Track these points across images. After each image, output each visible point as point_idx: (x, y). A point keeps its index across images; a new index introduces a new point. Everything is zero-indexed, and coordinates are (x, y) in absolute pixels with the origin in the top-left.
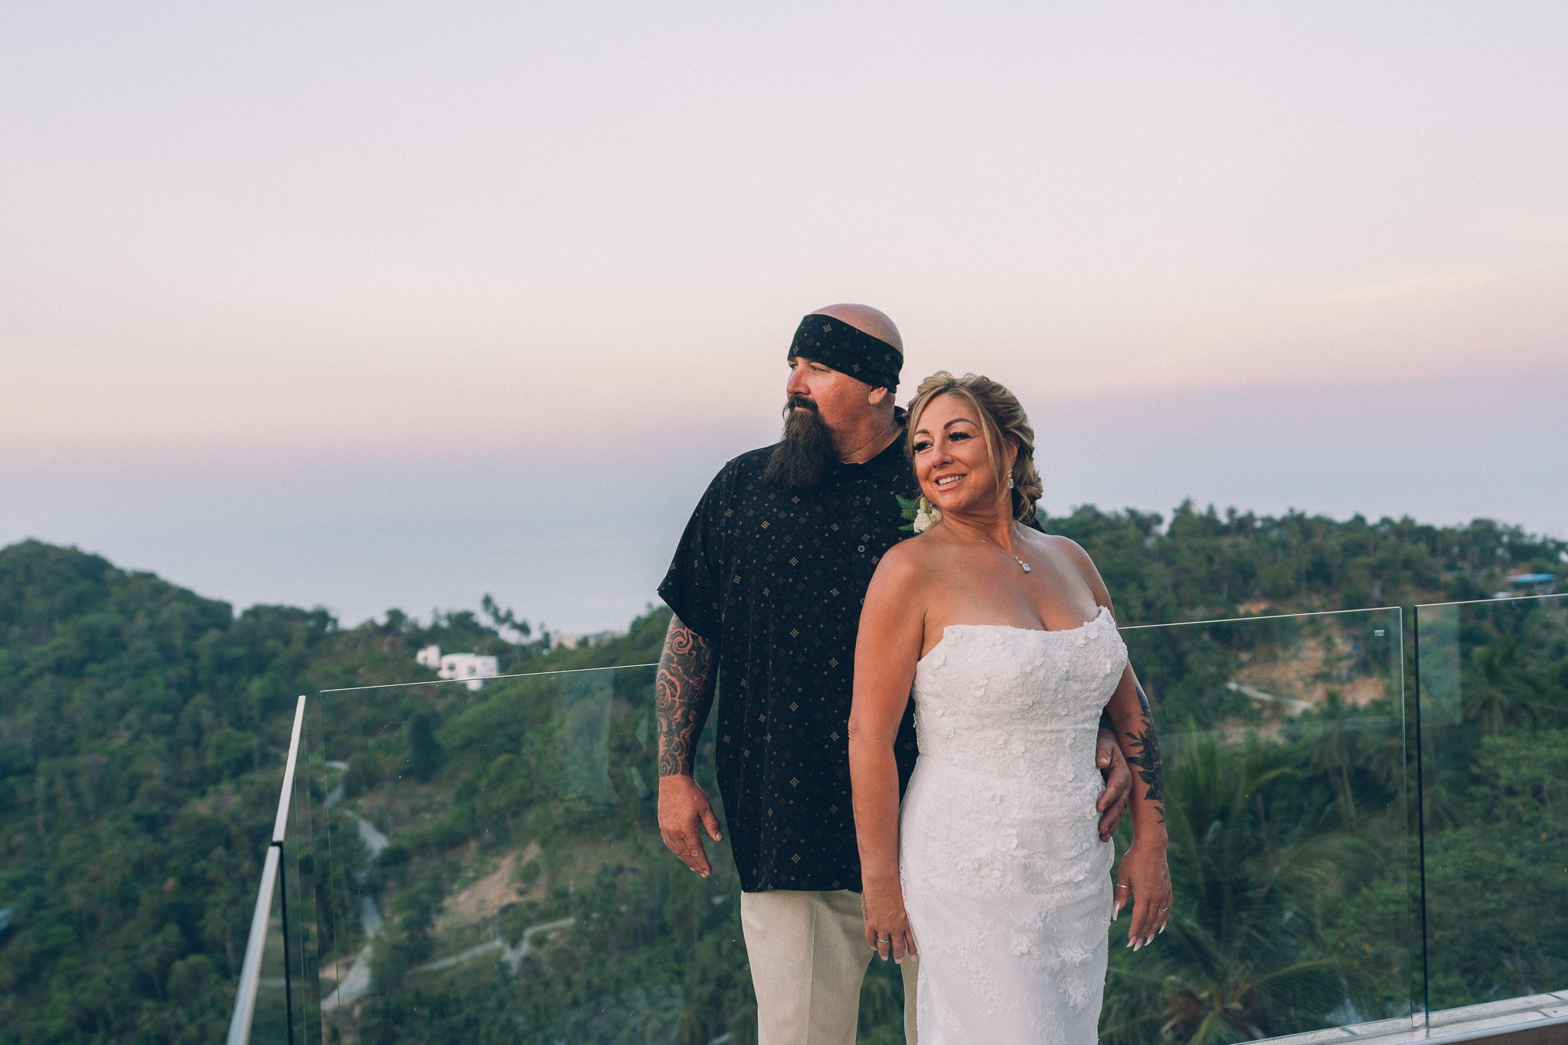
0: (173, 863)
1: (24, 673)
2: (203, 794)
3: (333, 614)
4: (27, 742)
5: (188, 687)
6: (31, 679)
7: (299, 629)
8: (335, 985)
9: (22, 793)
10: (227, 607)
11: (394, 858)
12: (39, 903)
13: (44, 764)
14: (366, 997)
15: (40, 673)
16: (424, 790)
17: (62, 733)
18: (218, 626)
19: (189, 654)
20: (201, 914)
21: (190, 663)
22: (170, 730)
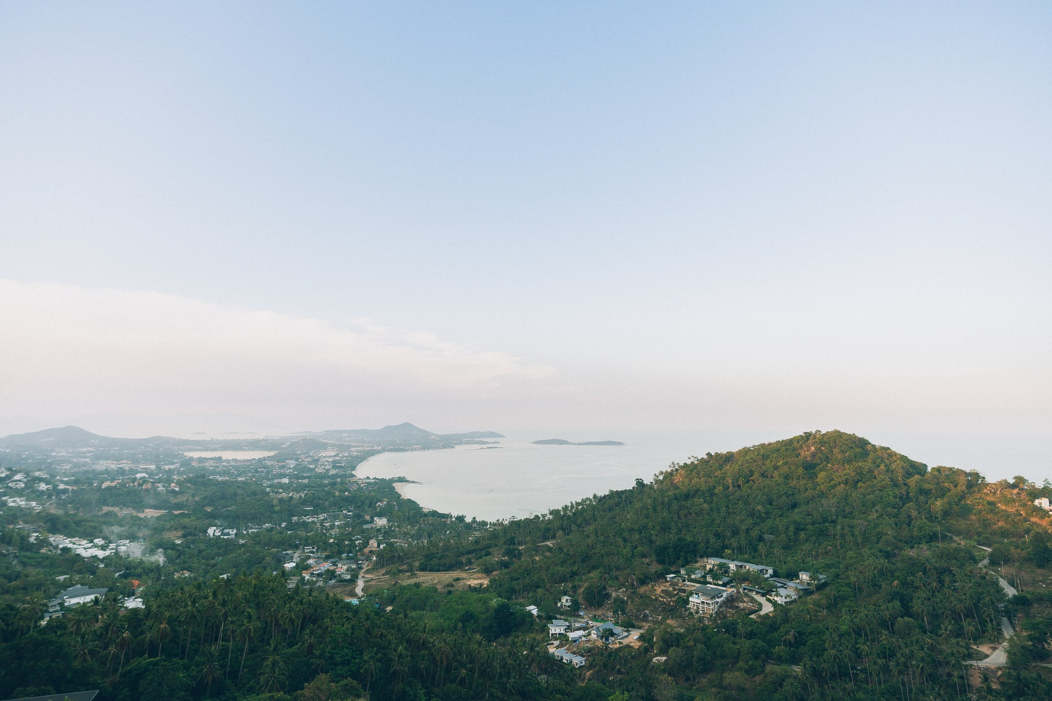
0: (897, 574)
1: (832, 483)
2: (912, 548)
3: (981, 475)
4: (834, 510)
6: (835, 485)
7: (962, 480)
8: (987, 656)
9: (831, 530)
10: (926, 466)
11: (1021, 602)
12: (837, 576)
13: (839, 521)
14: (1005, 668)
15: (839, 483)
16: (1040, 571)
17: (847, 509)
18: (919, 474)
19: (905, 484)
20: (911, 600)
21: (905, 488)
22: (896, 516)
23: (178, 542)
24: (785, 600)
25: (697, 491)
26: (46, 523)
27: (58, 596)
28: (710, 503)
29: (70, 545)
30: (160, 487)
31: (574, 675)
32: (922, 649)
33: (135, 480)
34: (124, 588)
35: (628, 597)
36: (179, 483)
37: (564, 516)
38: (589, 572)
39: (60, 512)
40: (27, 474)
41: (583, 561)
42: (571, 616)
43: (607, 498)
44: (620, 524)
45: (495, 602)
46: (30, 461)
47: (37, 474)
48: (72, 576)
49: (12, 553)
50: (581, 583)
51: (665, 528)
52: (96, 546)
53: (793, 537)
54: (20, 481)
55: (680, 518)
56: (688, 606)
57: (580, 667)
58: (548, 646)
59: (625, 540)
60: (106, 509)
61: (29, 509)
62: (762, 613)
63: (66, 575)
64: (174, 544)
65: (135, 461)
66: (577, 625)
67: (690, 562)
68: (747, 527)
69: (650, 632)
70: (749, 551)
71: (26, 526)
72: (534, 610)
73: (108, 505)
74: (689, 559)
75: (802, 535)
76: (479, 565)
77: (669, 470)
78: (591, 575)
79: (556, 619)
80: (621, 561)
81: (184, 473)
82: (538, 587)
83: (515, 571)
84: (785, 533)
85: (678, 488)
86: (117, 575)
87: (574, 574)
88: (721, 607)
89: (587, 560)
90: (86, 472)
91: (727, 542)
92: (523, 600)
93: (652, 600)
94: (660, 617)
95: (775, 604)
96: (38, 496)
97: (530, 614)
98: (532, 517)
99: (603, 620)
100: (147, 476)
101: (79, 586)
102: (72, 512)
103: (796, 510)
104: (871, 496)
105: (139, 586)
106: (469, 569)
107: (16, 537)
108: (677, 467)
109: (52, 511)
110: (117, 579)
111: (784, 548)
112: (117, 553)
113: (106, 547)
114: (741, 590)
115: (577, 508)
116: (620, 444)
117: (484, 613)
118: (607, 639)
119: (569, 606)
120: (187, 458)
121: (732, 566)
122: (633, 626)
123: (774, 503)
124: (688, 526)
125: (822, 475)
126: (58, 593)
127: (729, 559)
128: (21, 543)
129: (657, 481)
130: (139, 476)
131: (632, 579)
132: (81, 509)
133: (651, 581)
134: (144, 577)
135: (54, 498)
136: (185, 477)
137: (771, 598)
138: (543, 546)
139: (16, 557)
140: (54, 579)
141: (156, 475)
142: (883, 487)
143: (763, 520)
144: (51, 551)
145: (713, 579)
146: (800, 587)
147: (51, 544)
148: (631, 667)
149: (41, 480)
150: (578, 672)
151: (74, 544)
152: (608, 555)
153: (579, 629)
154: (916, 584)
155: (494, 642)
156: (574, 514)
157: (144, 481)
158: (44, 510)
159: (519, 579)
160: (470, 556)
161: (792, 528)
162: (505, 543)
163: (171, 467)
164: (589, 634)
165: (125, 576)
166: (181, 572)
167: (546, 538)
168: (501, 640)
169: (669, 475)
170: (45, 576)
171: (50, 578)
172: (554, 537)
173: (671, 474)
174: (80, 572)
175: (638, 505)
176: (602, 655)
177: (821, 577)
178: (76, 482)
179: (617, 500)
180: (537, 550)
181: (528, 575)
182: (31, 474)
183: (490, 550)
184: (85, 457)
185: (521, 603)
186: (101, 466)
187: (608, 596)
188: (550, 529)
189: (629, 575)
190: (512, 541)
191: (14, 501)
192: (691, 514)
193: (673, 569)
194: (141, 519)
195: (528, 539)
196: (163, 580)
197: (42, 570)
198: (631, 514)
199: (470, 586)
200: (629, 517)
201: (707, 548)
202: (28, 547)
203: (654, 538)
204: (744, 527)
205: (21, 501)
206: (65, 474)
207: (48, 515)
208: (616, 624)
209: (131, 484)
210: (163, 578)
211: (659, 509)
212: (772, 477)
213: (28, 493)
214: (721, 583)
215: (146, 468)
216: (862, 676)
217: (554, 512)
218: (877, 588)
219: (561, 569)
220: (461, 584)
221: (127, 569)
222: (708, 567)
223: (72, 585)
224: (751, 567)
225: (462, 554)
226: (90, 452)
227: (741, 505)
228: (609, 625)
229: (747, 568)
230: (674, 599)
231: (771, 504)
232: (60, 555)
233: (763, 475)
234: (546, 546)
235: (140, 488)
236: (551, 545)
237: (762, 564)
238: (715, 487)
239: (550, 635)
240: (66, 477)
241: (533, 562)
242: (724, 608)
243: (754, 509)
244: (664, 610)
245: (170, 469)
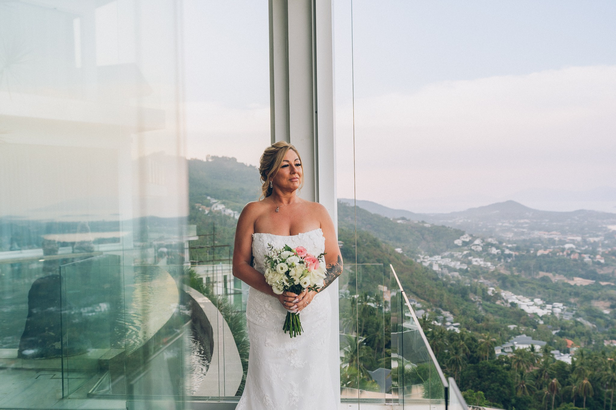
23: (607, 312)
26: (498, 280)
27: (510, 341)
29: (516, 301)
30: (587, 259)
33: (563, 250)
34: (560, 345)
36: (603, 255)
39: (507, 273)
40: (483, 240)
46: (484, 230)
47: (490, 240)
48: (519, 326)
49: (478, 301)
52: (535, 305)
54: (479, 245)
60: (542, 274)
61: (486, 268)
63: (515, 324)
64: (602, 314)
65: (564, 232)
71: (485, 281)
73: (543, 271)
81: (608, 246)
86: (554, 332)
90: (524, 240)
96: (492, 258)
100: (574, 247)
101: (525, 336)
102: (516, 274)
105: (572, 346)
107: (479, 291)
109: (502, 271)
110: (554, 336)
112: (552, 313)
113: (544, 306)
120: (611, 231)
126: (510, 338)
128: (483, 294)
130: (567, 246)
132: (523, 272)
134: (577, 339)
135: (502, 260)
136: (610, 249)
139: (480, 304)
140: (506, 327)
141: (583, 246)
144: (503, 303)
147: (503, 299)
149: (492, 245)
151: (519, 300)
157: (572, 251)
158: (496, 270)
163: (596, 239)
165: (560, 335)
166: (610, 341)
170: (501, 323)
171: (503, 325)
174: (525, 325)
178: (517, 249)
182: (485, 240)
184: (524, 228)
186: (536, 234)
191: (476, 261)
194: (571, 286)
196: (594, 345)
197: (499, 318)
202: (486, 298)
205: (481, 261)
206: (509, 242)
207: (499, 274)
209: (561, 254)
210: (593, 343)
213: (484, 255)
215: (573, 240)
221: (562, 328)
223: (520, 334)
226: (526, 223)
232: (510, 308)
235: (568, 258)
240: (510, 244)
245: (595, 242)
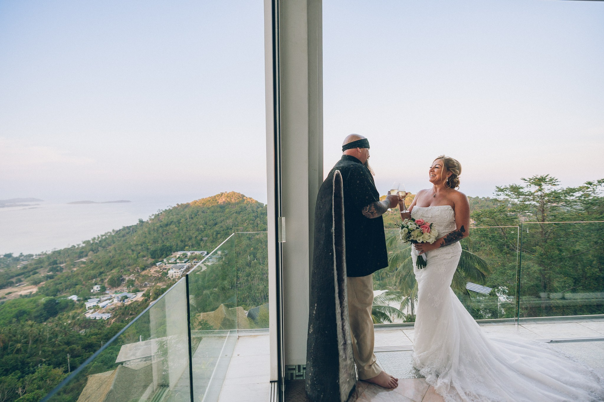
0: (253, 245)
1: (231, 213)
4: (231, 224)
5: (256, 217)
15: (234, 213)
17: (236, 223)
18: (261, 207)
19: (257, 212)
20: (257, 254)
21: (257, 213)
22: (253, 224)
24: (211, 263)
25: (172, 222)
28: (178, 227)
31: (104, 324)
32: (259, 270)
35: (136, 278)
37: (93, 243)
38: (111, 270)
41: (107, 265)
42: (101, 295)
43: (121, 230)
44: (130, 243)
45: (43, 300)
50: (106, 277)
51: (155, 242)
53: (215, 237)
55: (163, 236)
56: (167, 276)
57: (108, 319)
58: (86, 314)
59: (133, 251)
62: (202, 271)
66: (105, 299)
67: (169, 255)
68: (196, 235)
69: (149, 292)
70: (197, 245)
72: (74, 298)
74: (168, 254)
75: (219, 236)
76: (28, 281)
77: (157, 213)
78: (113, 271)
79: (90, 298)
80: (131, 261)
82: (77, 285)
83: (59, 279)
84: (212, 236)
85: (162, 221)
87: (101, 273)
88: (183, 272)
89: (110, 264)
91: (186, 243)
92: (66, 294)
93: (149, 277)
94: (153, 284)
95: (207, 266)
97: (72, 301)
98: (70, 247)
99: (121, 292)
103: (217, 226)
104: (245, 217)
106: (20, 285)
108: (161, 211)
111: (211, 242)
114: (193, 263)
115: (102, 238)
116: (128, 201)
117: (34, 308)
118: (124, 301)
119: (99, 290)
121: (189, 254)
122: (139, 291)
123: (207, 224)
124: (167, 239)
125: (227, 210)
127: (187, 251)
129: (150, 219)
131: (137, 269)
133: (148, 267)
137: (206, 264)
138: (79, 262)
142: (249, 213)
143: (203, 232)
145: (180, 261)
146: (218, 257)
148: (138, 310)
150: (107, 321)
152: (123, 259)
153: (106, 300)
154: (258, 248)
155: (44, 322)
156: (100, 241)
159: (61, 283)
160: (19, 277)
161: (215, 233)
162: (50, 264)
164: (113, 301)
167: (80, 257)
168: (50, 320)
169: (157, 216)
172: (86, 256)
173: (158, 215)
175: (140, 232)
176: (121, 309)
177: (226, 251)
179: (127, 231)
180: (74, 265)
181: (69, 279)
183: (37, 271)
185: (65, 296)
187: (123, 280)
188: (83, 252)
189: (136, 267)
190: (55, 263)
192: (169, 233)
193: (160, 260)
195: (67, 260)
198: (136, 237)
199: (21, 295)
200: (135, 239)
201: (177, 247)
203: (149, 247)
204: (194, 236)
208: (129, 292)
211: (152, 233)
212: (207, 213)
214: (183, 262)
216: (239, 285)
217: (87, 242)
218: (246, 252)
219: (92, 272)
220: (13, 295)
222: (178, 256)
224: (197, 253)
225: (12, 277)
227: (193, 226)
228: (125, 294)
229: (196, 253)
230: (160, 274)
231: (206, 224)
233: (203, 212)
234: (81, 261)
236: (85, 261)
237: (202, 250)
238: (180, 220)
239: (87, 308)
241: (72, 272)
242: (185, 273)
243: (199, 228)
244: (156, 280)
